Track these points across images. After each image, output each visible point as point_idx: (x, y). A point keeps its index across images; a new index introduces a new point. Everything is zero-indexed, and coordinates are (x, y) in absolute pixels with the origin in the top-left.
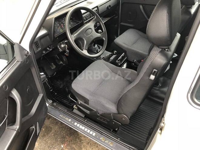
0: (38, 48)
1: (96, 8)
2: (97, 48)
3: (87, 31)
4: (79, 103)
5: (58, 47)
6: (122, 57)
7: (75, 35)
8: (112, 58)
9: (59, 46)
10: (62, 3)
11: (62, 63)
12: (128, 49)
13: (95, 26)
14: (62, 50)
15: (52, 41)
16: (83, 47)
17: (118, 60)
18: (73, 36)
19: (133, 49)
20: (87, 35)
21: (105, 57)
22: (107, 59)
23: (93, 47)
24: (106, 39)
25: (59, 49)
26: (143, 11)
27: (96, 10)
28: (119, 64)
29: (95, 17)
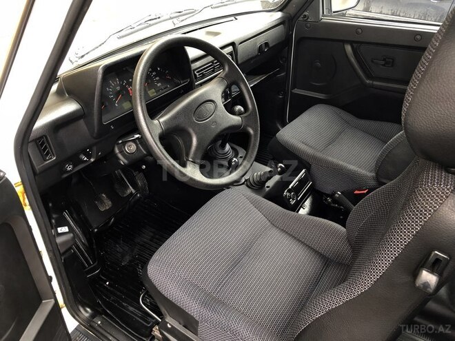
0: (47, 154)
1: (231, 47)
2: (231, 154)
3: (199, 109)
4: (169, 326)
5: (117, 151)
6: (299, 181)
7: (162, 120)
8: (270, 183)
9: (119, 149)
10: (136, 28)
11: (134, 191)
12: (314, 158)
13: (226, 95)
14: (126, 162)
15: (95, 135)
16: (187, 155)
17: (289, 191)
18: (156, 122)
19: (330, 159)
20: (201, 118)
21: (251, 180)
22: (257, 186)
23: (220, 151)
24: (255, 131)
25: (118, 159)
26: (353, 60)
27: (231, 54)
28: (293, 202)
29: (227, 69)
